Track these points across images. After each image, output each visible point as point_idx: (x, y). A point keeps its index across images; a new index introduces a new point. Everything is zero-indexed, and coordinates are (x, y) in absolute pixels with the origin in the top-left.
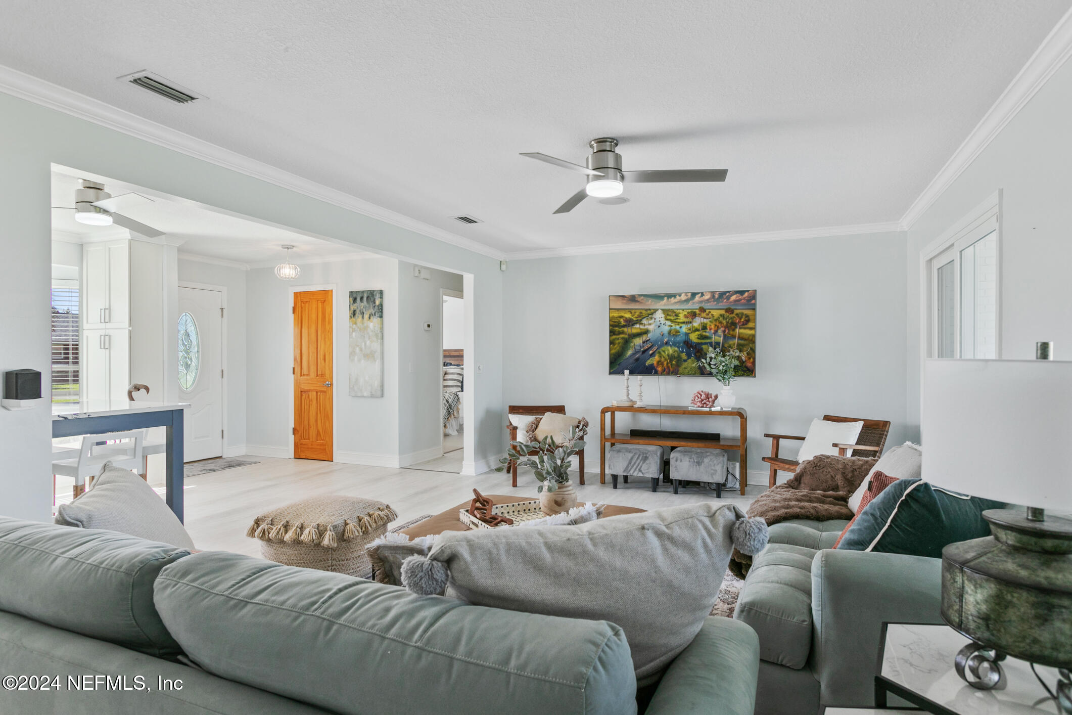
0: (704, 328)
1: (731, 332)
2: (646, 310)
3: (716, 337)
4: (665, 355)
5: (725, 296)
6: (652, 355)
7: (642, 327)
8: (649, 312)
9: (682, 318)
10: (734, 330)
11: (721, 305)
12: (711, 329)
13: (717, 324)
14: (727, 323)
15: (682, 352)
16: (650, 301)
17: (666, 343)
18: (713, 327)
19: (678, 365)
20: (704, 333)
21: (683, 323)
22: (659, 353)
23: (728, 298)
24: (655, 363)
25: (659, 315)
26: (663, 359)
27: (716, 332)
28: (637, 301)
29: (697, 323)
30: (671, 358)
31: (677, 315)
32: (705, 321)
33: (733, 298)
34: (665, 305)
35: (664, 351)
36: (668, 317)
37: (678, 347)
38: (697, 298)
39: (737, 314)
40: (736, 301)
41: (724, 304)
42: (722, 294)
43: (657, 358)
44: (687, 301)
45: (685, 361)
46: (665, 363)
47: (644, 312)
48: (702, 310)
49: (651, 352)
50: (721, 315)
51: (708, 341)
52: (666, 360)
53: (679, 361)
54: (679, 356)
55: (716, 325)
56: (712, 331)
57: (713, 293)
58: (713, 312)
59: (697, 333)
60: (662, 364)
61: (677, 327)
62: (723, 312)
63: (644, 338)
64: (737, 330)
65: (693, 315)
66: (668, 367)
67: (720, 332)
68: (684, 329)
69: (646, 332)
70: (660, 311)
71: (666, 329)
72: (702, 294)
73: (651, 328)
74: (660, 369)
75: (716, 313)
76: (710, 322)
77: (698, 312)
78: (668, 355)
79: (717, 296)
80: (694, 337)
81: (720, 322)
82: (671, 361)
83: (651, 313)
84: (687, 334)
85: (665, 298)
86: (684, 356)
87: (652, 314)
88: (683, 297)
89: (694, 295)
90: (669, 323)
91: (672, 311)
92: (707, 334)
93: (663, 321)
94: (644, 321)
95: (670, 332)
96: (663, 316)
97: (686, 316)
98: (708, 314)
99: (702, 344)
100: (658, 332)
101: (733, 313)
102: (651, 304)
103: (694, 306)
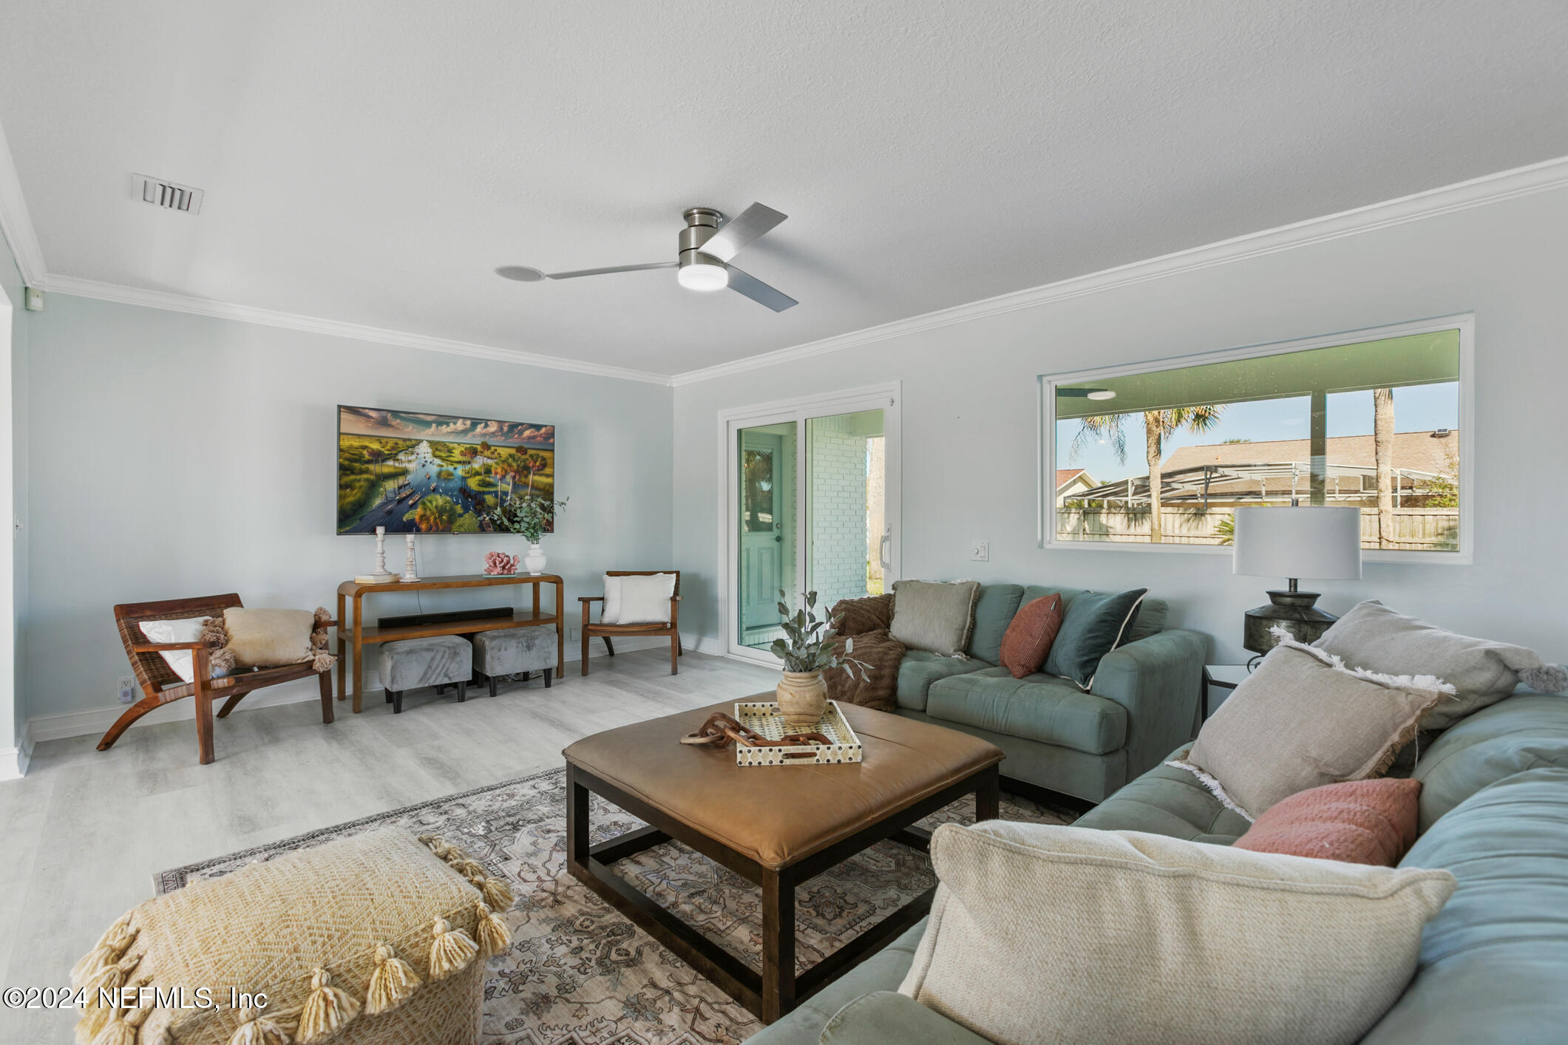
0: (488, 471)
1: (523, 479)
2: (405, 440)
3: (504, 485)
4: (432, 506)
5: (516, 431)
6: (414, 506)
7: (397, 464)
8: (408, 443)
9: (457, 455)
10: (526, 476)
11: (511, 442)
12: (496, 473)
13: (505, 467)
14: (518, 466)
15: (457, 503)
16: (410, 427)
17: (434, 490)
18: (499, 470)
19: (451, 521)
20: (488, 479)
21: (459, 462)
22: (424, 503)
23: (521, 433)
24: (417, 518)
25: (424, 449)
26: (428, 513)
27: (503, 477)
28: (390, 426)
29: (478, 464)
30: (441, 511)
31: (450, 451)
32: (490, 462)
33: (527, 433)
34: (433, 435)
35: (430, 502)
36: (437, 453)
37: (451, 496)
38: (479, 429)
39: (531, 456)
40: (530, 438)
41: (515, 441)
42: (513, 426)
43: (419, 510)
44: (465, 432)
45: (461, 516)
46: (432, 518)
47: (400, 442)
48: (486, 446)
49: (411, 502)
50: (510, 455)
51: (494, 489)
52: (433, 514)
53: (453, 517)
54: (452, 509)
55: (503, 468)
56: (498, 476)
57: (501, 423)
58: (500, 450)
59: (478, 478)
60: (428, 519)
61: (451, 468)
62: (513, 451)
63: (401, 481)
64: (531, 477)
65: (473, 452)
66: (437, 525)
67: (509, 478)
68: (460, 471)
69: (405, 472)
70: (425, 444)
71: (433, 470)
72: (487, 422)
73: (411, 466)
74: (423, 526)
75: (504, 452)
76: (496, 463)
77: (479, 448)
78: (436, 507)
79: (505, 429)
80: (473, 484)
81: (510, 465)
82: (441, 515)
83: (411, 446)
84: (464, 479)
85: (434, 425)
86: (459, 509)
87: (413, 447)
88: (460, 425)
89: (475, 422)
90: (438, 461)
91: (444, 444)
92: (491, 480)
93: (429, 457)
94: (401, 456)
95: (439, 475)
96: (430, 450)
97: (462, 454)
98: (493, 453)
99: (484, 493)
100: (422, 473)
101: (526, 453)
102: (411, 432)
103: (474, 439)
